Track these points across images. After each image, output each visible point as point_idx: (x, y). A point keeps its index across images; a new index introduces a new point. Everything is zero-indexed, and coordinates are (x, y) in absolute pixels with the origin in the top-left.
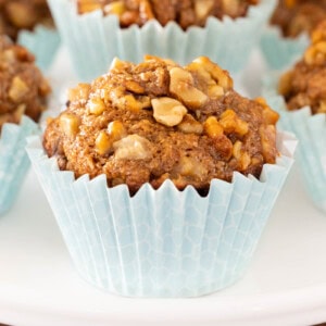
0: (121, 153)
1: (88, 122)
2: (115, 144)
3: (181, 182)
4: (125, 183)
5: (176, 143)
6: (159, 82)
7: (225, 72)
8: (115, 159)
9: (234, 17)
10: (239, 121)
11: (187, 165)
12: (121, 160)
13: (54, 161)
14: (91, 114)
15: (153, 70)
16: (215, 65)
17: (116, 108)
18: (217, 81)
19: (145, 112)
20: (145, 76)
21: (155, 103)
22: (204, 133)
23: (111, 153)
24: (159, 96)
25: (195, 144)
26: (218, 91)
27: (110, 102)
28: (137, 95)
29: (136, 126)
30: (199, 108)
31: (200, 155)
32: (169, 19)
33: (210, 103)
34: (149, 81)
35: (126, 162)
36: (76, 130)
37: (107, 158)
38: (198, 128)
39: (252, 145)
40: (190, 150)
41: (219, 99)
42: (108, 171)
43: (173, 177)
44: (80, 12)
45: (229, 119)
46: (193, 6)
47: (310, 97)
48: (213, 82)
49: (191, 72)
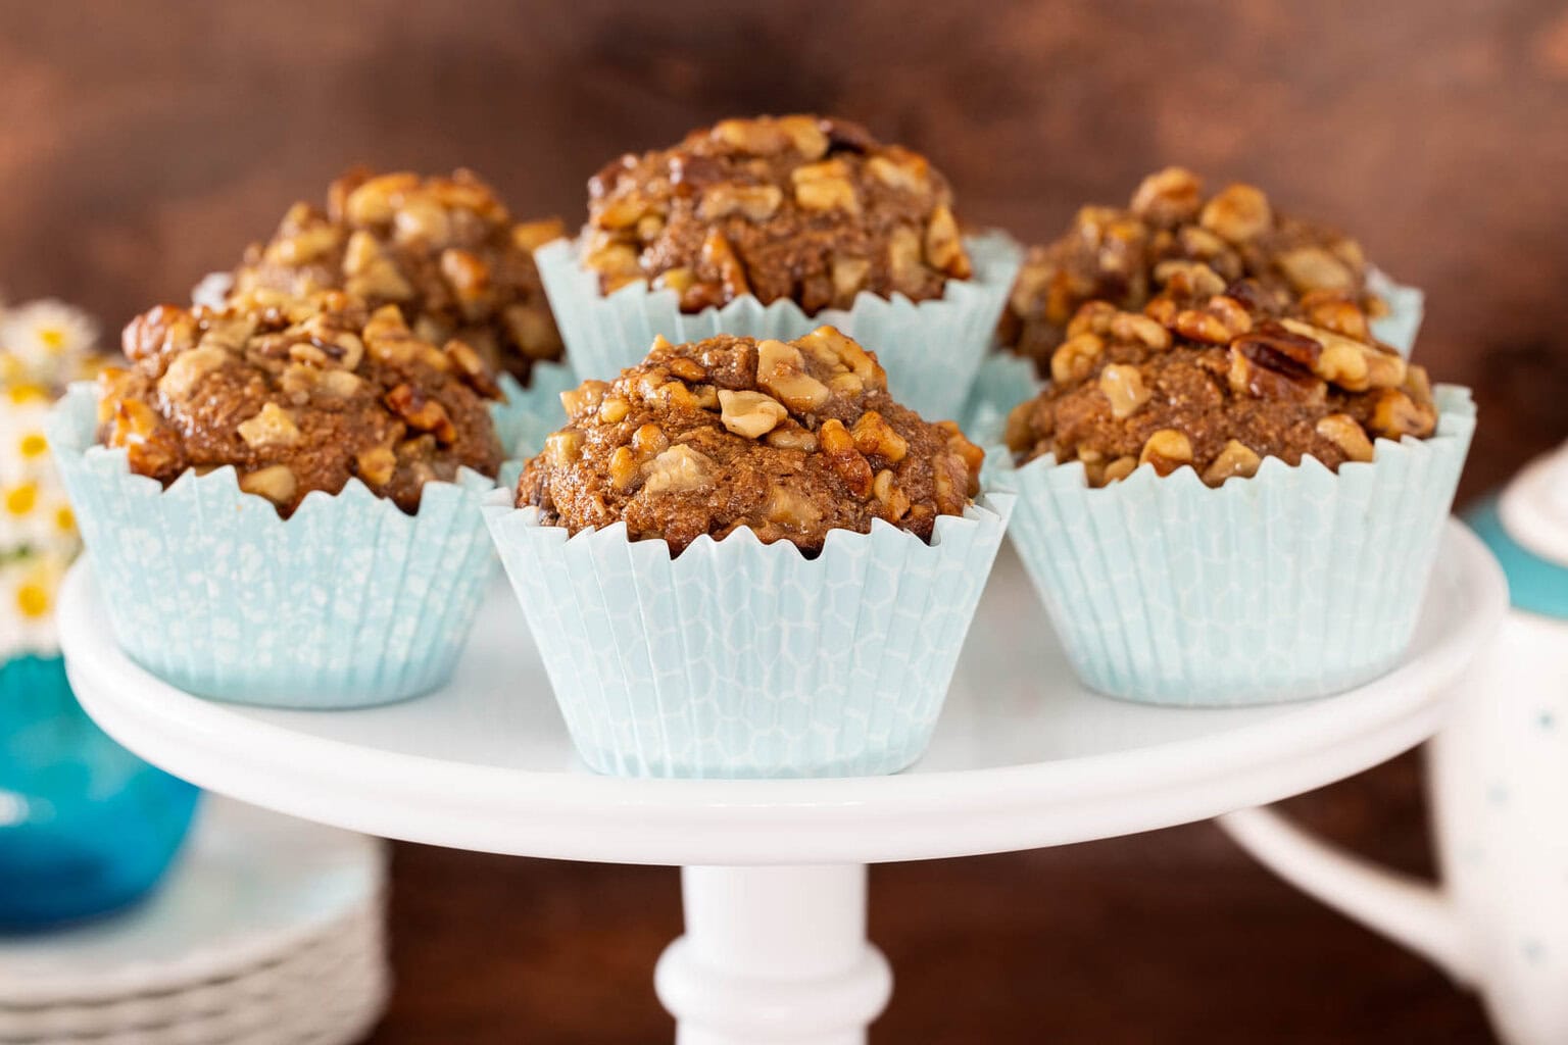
0: (653, 484)
1: (596, 438)
2: (646, 467)
3: (769, 531)
4: (662, 536)
5: (762, 463)
6: (736, 367)
7: (868, 354)
8: (644, 496)
9: (915, 300)
10: (888, 432)
11: (782, 502)
12: (655, 494)
13: (531, 513)
14: (602, 423)
15: (729, 347)
16: (849, 341)
17: (651, 409)
18: (852, 369)
19: (705, 415)
20: (711, 358)
21: (726, 397)
22: (820, 449)
23: (638, 487)
24: (736, 389)
25: (799, 465)
26: (853, 383)
27: (641, 399)
28: (690, 384)
29: (687, 435)
30: (812, 412)
31: (808, 485)
32: (779, 296)
33: (834, 403)
34: (719, 366)
35: (665, 497)
36: (575, 456)
37: (632, 495)
38: (807, 441)
39: (916, 482)
40: (788, 475)
41: (853, 396)
42: (630, 518)
43: (754, 523)
44: (604, 294)
45: (869, 429)
46: (828, 272)
47: (1059, 443)
48: (844, 368)
49: (800, 349)
